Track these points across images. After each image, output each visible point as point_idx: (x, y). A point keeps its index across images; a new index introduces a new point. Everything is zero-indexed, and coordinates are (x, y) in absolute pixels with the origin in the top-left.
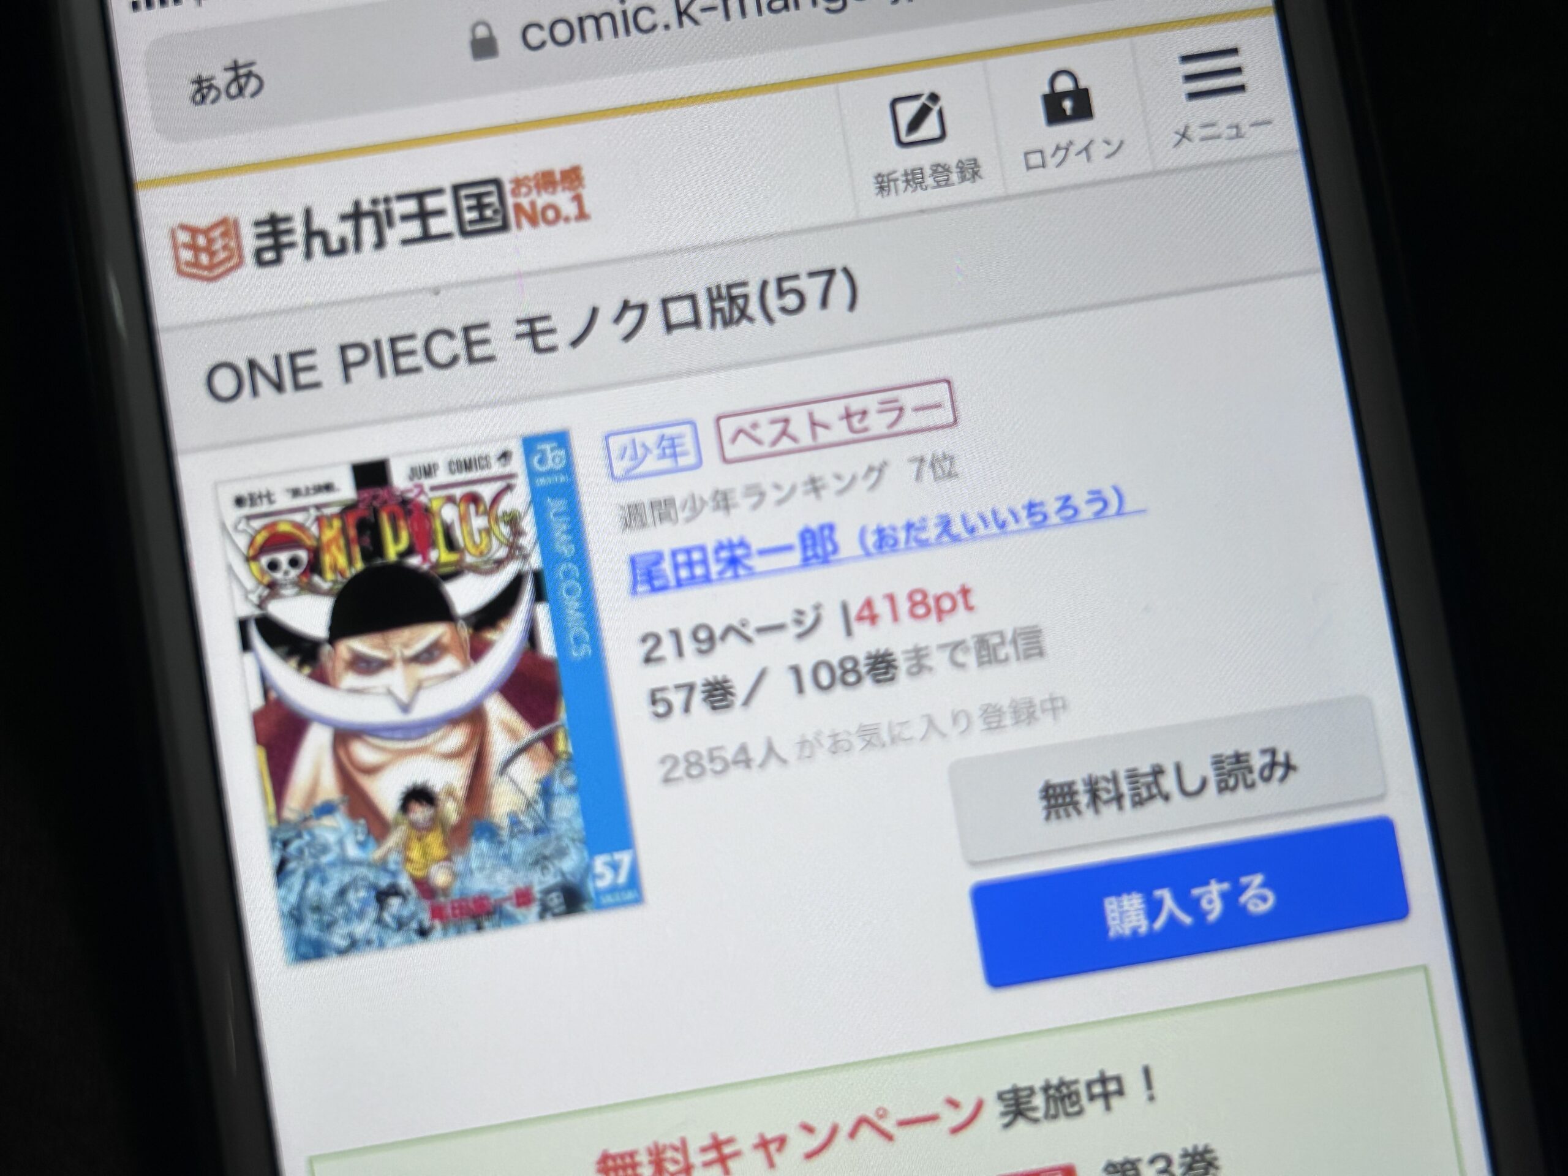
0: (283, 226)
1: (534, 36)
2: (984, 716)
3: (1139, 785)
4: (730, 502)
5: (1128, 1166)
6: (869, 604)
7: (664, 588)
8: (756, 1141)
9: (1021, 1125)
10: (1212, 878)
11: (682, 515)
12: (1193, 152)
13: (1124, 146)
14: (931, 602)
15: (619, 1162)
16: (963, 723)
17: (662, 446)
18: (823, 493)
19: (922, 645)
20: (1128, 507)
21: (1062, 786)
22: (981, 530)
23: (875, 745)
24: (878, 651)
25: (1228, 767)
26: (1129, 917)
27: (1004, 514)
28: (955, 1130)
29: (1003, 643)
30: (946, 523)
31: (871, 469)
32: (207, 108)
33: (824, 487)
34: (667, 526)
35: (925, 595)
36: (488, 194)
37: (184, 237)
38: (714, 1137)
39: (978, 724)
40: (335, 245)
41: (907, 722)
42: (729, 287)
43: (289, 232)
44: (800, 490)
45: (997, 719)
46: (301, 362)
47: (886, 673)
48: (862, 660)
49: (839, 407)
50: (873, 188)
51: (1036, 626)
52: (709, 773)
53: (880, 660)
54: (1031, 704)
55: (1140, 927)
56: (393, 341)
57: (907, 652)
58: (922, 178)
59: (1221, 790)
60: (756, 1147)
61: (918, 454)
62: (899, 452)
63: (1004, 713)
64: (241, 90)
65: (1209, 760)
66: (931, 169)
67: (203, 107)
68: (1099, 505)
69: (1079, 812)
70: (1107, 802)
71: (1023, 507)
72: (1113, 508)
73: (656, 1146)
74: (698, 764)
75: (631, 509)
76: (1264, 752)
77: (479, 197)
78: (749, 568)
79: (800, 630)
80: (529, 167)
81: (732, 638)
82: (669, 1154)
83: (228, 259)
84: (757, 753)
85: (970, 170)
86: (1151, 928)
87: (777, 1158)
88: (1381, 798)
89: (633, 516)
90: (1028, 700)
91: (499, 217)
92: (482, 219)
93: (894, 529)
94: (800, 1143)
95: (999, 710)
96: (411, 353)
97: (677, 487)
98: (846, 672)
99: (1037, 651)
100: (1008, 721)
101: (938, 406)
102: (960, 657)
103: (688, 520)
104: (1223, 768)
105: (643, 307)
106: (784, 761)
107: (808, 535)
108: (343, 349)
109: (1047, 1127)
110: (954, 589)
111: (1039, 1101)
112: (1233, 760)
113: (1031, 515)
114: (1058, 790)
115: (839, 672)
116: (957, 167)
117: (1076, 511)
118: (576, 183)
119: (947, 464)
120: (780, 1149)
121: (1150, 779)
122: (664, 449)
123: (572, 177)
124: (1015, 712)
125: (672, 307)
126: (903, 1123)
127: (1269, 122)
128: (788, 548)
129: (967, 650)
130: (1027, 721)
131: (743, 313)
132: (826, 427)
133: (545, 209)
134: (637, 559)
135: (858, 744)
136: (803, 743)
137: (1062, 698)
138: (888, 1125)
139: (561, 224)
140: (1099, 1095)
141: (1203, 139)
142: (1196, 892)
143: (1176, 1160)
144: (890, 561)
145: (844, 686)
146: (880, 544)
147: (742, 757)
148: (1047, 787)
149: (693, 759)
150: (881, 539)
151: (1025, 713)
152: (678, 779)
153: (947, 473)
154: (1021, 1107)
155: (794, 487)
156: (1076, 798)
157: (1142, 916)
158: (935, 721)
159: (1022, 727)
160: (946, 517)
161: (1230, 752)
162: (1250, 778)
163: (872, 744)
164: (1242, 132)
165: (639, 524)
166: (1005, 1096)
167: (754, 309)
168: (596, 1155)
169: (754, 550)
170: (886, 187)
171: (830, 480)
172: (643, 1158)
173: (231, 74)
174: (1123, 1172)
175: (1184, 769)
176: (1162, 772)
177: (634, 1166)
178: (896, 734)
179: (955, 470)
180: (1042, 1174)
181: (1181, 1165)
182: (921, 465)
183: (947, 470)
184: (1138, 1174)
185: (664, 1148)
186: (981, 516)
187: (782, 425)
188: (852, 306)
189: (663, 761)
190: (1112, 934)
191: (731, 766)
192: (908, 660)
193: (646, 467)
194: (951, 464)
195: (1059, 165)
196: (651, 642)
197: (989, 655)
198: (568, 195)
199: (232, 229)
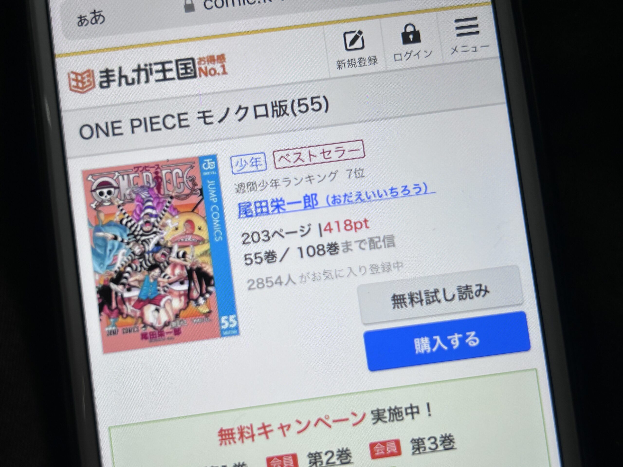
0: (110, 73)
1: (209, 4)
2: (371, 268)
3: (429, 296)
4: (277, 184)
5: (420, 441)
6: (329, 224)
7: (251, 216)
8: (279, 426)
9: (380, 422)
10: (455, 332)
11: (259, 189)
12: (458, 57)
13: (432, 53)
14: (353, 224)
15: (227, 432)
16: (363, 271)
18: (313, 181)
19: (349, 241)
20: (428, 191)
21: (400, 296)
22: (373, 198)
24: (332, 242)
25: (463, 291)
26: (424, 346)
27: (381, 192)
28: (354, 425)
29: (379, 241)
30: (359, 195)
31: (331, 173)
32: (84, 27)
33: (313, 179)
34: (253, 192)
35: (351, 222)
36: (189, 63)
38: (263, 424)
39: (369, 272)
40: (130, 81)
41: (342, 270)
42: (280, 102)
43: (113, 75)
44: (304, 180)
45: (376, 270)
46: (116, 125)
47: (335, 251)
48: (326, 246)
49: (320, 149)
50: (336, 66)
51: (392, 235)
52: (266, 287)
53: (333, 246)
54: (389, 263)
55: (427, 350)
56: (151, 118)
57: (342, 243)
58: (355, 62)
59: (460, 299)
60: (279, 428)
61: (349, 168)
62: (342, 167)
63: (379, 267)
64: (96, 21)
65: (456, 288)
66: (358, 59)
67: (82, 27)
68: (418, 190)
69: (406, 306)
70: (416, 302)
71: (389, 190)
72: (423, 191)
73: (241, 427)
74: (262, 283)
75: (240, 185)
76: (477, 285)
77: (185, 64)
78: (284, 209)
79: (303, 233)
80: (205, 54)
82: (246, 430)
83: (90, 85)
84: (284, 280)
85: (373, 60)
86: (431, 351)
87: (286, 433)
88: (521, 304)
89: (240, 188)
90: (388, 263)
91: (193, 72)
92: (186, 73)
93: (339, 196)
94: (296, 427)
95: (377, 266)
96: (158, 123)
97: (257, 178)
98: (319, 250)
99: (392, 245)
100: (380, 270)
101: (358, 150)
103: (261, 190)
104: (461, 291)
106: (294, 283)
107: (307, 198)
108: (132, 120)
109: (390, 424)
110: (362, 220)
111: (387, 414)
112: (465, 288)
113: (392, 193)
114: (398, 297)
115: (317, 250)
116: (368, 59)
117: (409, 191)
118: (223, 60)
119: (360, 172)
120: (288, 430)
121: (434, 294)
122: (253, 162)
123: (221, 58)
124: (383, 267)
125: (258, 108)
126: (335, 421)
127: (488, 46)
128: (300, 202)
129: (366, 243)
130: (387, 271)
131: (285, 112)
132: (315, 156)
133: (210, 70)
134: (242, 205)
135: (323, 277)
136: (302, 276)
137: (401, 263)
138: (329, 422)
139: (217, 76)
140: (410, 413)
141: (462, 52)
142: (449, 337)
143: (438, 439)
144: (338, 209)
145: (319, 256)
146: (334, 202)
147: (279, 281)
148: (394, 296)
149: (260, 281)
150: (335, 200)
151: (387, 267)
152: (254, 289)
153: (361, 176)
154: (380, 416)
155: (302, 179)
156: (405, 300)
157: (429, 346)
158: (353, 270)
159: (386, 273)
160: (360, 192)
161: (464, 285)
162: (471, 295)
163: (328, 278)
164: (477, 49)
165: (242, 191)
166: (374, 412)
167: (289, 110)
168: (218, 430)
169: (286, 203)
170: (341, 65)
171: (316, 177)
172: (236, 431)
173: (93, 15)
174: (418, 443)
175: (446, 291)
176: (438, 292)
177: (232, 434)
178: (337, 274)
179: (364, 175)
180: (387, 443)
181: (440, 441)
182: (351, 172)
183: (361, 174)
184: (424, 444)
185: (244, 428)
186: (373, 192)
187: (298, 155)
188: (326, 111)
189: (249, 282)
190: (417, 352)
191: (275, 285)
192: (343, 246)
193: (246, 169)
194: (362, 172)
195: (407, 60)
196: (245, 237)
197: (374, 245)
198: (219, 65)
199: (91, 73)
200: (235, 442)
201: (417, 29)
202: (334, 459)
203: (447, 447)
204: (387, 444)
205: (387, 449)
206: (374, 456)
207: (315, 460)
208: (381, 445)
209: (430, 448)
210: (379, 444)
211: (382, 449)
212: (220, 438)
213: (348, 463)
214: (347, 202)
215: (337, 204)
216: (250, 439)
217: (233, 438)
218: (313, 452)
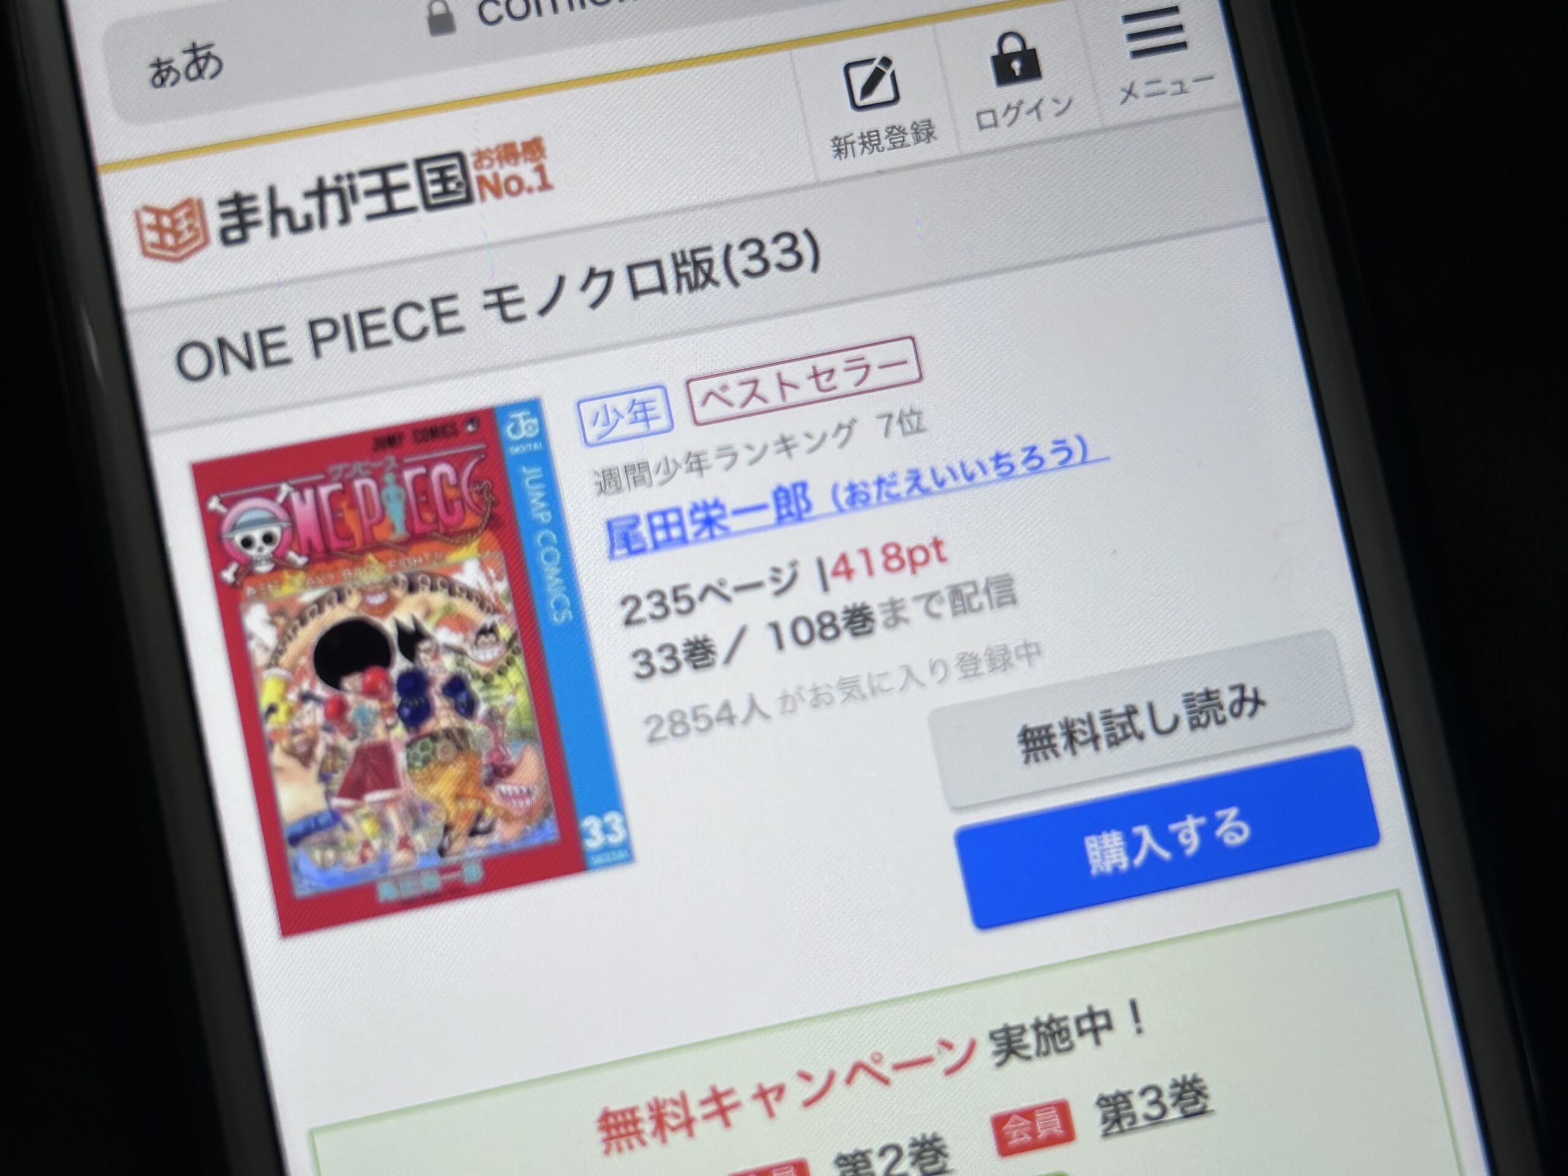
0: (247, 205)
1: (491, 11)
2: (961, 664)
3: (1114, 725)
4: (703, 464)
5: (1120, 1099)
6: (843, 558)
7: (642, 551)
8: (754, 1090)
9: (1014, 1061)
10: (1188, 813)
11: (656, 479)
12: (1140, 108)
13: (1072, 106)
14: (904, 555)
15: (620, 1119)
16: (941, 672)
17: (633, 411)
18: (793, 451)
19: (897, 597)
20: (1090, 457)
21: (1039, 729)
22: (950, 483)
23: (855, 698)
24: (855, 605)
25: (1199, 705)
26: (1110, 854)
27: (972, 467)
28: (950, 1071)
29: (976, 592)
30: (915, 477)
31: (840, 427)
32: (167, 90)
33: (795, 446)
34: (641, 489)
35: (898, 548)
36: (451, 167)
37: (148, 219)
38: (714, 1090)
39: (956, 673)
40: (300, 222)
41: (886, 673)
42: (693, 252)
43: (254, 210)
44: (772, 449)
45: (973, 667)
46: (270, 339)
47: (864, 626)
48: (840, 615)
49: (806, 367)
50: (830, 151)
51: (1007, 575)
52: (693, 732)
53: (857, 613)
54: (1005, 649)
55: (1120, 863)
56: (362, 315)
57: (882, 605)
58: (879, 139)
59: (1193, 727)
60: (755, 1097)
61: (887, 409)
62: (865, 408)
63: (980, 661)
64: (200, 72)
65: (1181, 699)
66: (887, 131)
67: (162, 90)
68: (1065, 454)
69: (1057, 755)
70: (1083, 743)
71: (991, 459)
72: (1077, 457)
73: (657, 1101)
74: (683, 722)
75: (606, 473)
76: (1233, 688)
77: (442, 170)
78: (725, 528)
79: (777, 587)
80: (490, 140)
81: (711, 597)
82: (670, 1108)
83: (195, 238)
84: (740, 710)
85: (925, 131)
86: (1131, 864)
87: (776, 1107)
88: (1348, 728)
89: (608, 481)
90: (1003, 648)
91: (463, 189)
92: (446, 192)
93: (865, 485)
94: (799, 1091)
95: (975, 658)
96: (380, 326)
97: (652, 451)
98: (824, 626)
99: (1009, 599)
100: (984, 668)
103: (662, 483)
104: (1195, 706)
105: (609, 274)
106: (766, 717)
107: (781, 495)
108: (312, 324)
109: (1039, 1064)
110: (927, 542)
111: (1030, 1038)
112: (1204, 698)
113: (998, 467)
114: (1036, 734)
115: (817, 627)
116: (912, 128)
117: (1042, 461)
118: (538, 154)
119: (914, 419)
120: (778, 1098)
121: (1124, 719)
122: (636, 413)
123: (534, 148)
124: (991, 659)
125: (638, 273)
126: (898, 1067)
127: (1211, 78)
128: (762, 507)
129: (941, 601)
130: (1003, 668)
131: (708, 278)
132: (795, 387)
133: (508, 181)
134: (615, 525)
135: (839, 697)
136: (785, 698)
137: (1037, 645)
138: (885, 1070)
139: (525, 195)
140: (1088, 1031)
141: (1149, 96)
142: (1173, 827)
143: (1166, 1091)
144: (862, 517)
145: (823, 641)
146: (853, 500)
147: (725, 714)
148: (1025, 731)
149: (677, 718)
150: (853, 495)
151: (1000, 659)
152: (664, 738)
153: (915, 428)
154: (1014, 1046)
155: (765, 447)
156: (1054, 741)
157: (1122, 853)
158: (913, 672)
159: (1000, 676)
160: (916, 471)
161: (1200, 690)
162: (1220, 714)
163: (853, 696)
164: (1185, 88)
165: (613, 489)
166: (997, 1036)
167: (719, 272)
168: (597, 1113)
169: (729, 508)
170: (843, 150)
171: (800, 439)
172: (644, 1114)
173: (191, 57)
175: (1156, 708)
176: (1136, 712)
177: (635, 1122)
178: (876, 685)
179: (923, 425)
180: (1037, 1111)
181: (1172, 1095)
182: (889, 421)
183: (915, 425)
184: (1130, 1106)
185: (665, 1103)
186: (950, 470)
187: (752, 385)
188: (815, 267)
189: (647, 722)
190: (1094, 871)
191: (715, 724)
192: (885, 612)
193: (619, 432)
194: (919, 419)
195: (1010, 124)
196: (630, 605)
197: (963, 605)
198: (531, 166)
199: (196, 209)
200: (643, 1143)
201: (1029, 46)
202: (904, 1166)
203: (1191, 1109)
204: (1038, 1115)
205: (1039, 1128)
206: (1005, 1149)
207: (855, 1171)
208: (1021, 1119)
209: (1147, 1117)
210: (1017, 1117)
211: (1026, 1129)
215: (859, 505)
216: (683, 1132)
217: (638, 1133)
218: (848, 1151)
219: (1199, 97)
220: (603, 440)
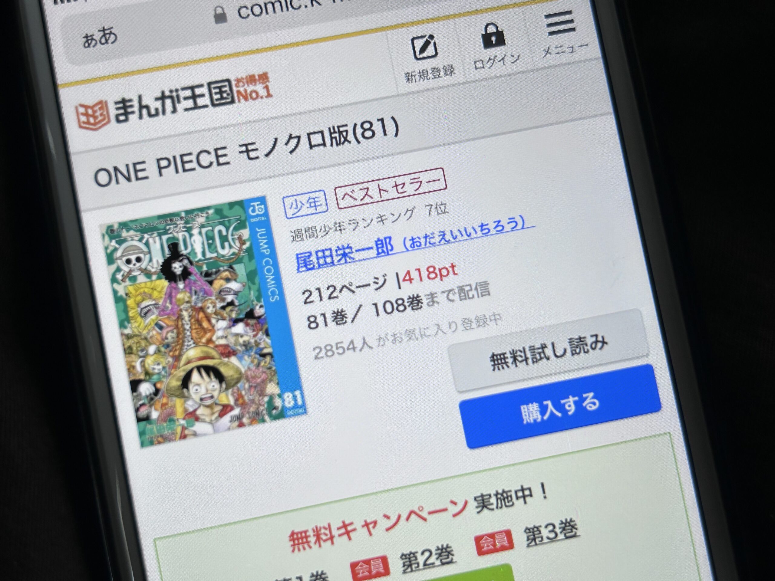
0: (128, 104)
1: (244, 12)
2: (463, 323)
3: (536, 353)
4: (342, 228)
5: (535, 529)
6: (408, 273)
7: (313, 268)
8: (363, 523)
9: (485, 510)
10: (570, 395)
11: (320, 234)
12: (551, 60)
13: (520, 58)
14: (437, 271)
15: (299, 535)
16: (453, 327)
18: (385, 222)
19: (434, 292)
20: (526, 225)
21: (500, 355)
22: (459, 238)
24: (413, 295)
25: (576, 344)
26: (532, 414)
27: (470, 230)
28: (455, 515)
29: (471, 290)
30: (443, 235)
31: (407, 211)
32: (91, 49)
33: (386, 219)
34: (312, 239)
35: (434, 268)
36: (225, 86)
38: (344, 523)
39: (461, 328)
40: (153, 112)
41: (428, 328)
42: (339, 127)
43: (132, 106)
44: (375, 221)
45: (469, 325)
46: (139, 167)
47: (417, 306)
48: (406, 300)
49: (392, 182)
50: (404, 80)
51: (487, 282)
52: (336, 355)
53: (415, 299)
55: (538, 418)
56: (182, 156)
57: (426, 295)
58: (428, 74)
59: (573, 354)
60: (363, 526)
61: (429, 202)
62: (419, 202)
63: (472, 322)
64: (107, 41)
65: (568, 340)
66: (431, 70)
67: (89, 49)
68: (514, 224)
69: (508, 367)
70: (520, 362)
71: (479, 226)
72: (520, 226)
73: (317, 528)
74: (331, 350)
75: (296, 232)
76: (592, 336)
77: (220, 88)
78: (352, 258)
79: (377, 286)
80: (243, 74)
81: (345, 291)
82: (323, 531)
83: (104, 120)
84: (358, 344)
85: (449, 70)
86: (542, 419)
87: (373, 531)
88: (647, 355)
89: (297, 236)
90: (484, 316)
91: (230, 97)
92: (222, 98)
93: (419, 238)
94: (384, 524)
95: (470, 321)
96: (191, 161)
97: (317, 221)
98: (399, 305)
99: (487, 293)
100: (474, 325)
101: (438, 180)
102: (451, 296)
103: (322, 237)
104: (574, 344)
105: (299, 138)
106: (371, 348)
107: (379, 242)
108: (158, 160)
109: (497, 512)
110: (448, 266)
111: (493, 500)
112: (578, 340)
113: (482, 230)
114: (498, 357)
115: (395, 306)
116: (443, 68)
117: (503, 227)
118: (266, 80)
119: (443, 207)
120: (374, 527)
121: (541, 350)
122: (310, 203)
123: (264, 77)
124: (478, 321)
125: (311, 136)
126: (430, 513)
127: (587, 45)
128: (371, 248)
129: (454, 294)
130: (483, 325)
131: (346, 139)
132: (386, 191)
133: (251, 93)
134: (300, 256)
135: (405, 339)
136: (380, 339)
137: (499, 314)
138: (424, 514)
139: (259, 100)
140: (521, 497)
141: (556, 53)
142: (563, 402)
143: (557, 526)
144: (418, 253)
145: (398, 312)
146: (413, 245)
147: (351, 346)
148: (493, 355)
149: (329, 348)
150: (413, 243)
151: (482, 321)
152: (322, 357)
153: (443, 212)
154: (486, 504)
155: (372, 220)
156: (507, 360)
157: (538, 414)
158: (441, 327)
159: (481, 328)
160: (444, 232)
161: (577, 337)
162: (586, 348)
163: (412, 338)
164: (574, 49)
165: (299, 239)
166: (477, 499)
167: (351, 137)
168: (289, 533)
169: (354, 250)
170: (410, 79)
171: (388, 216)
172: (310, 533)
173: (102, 33)
174: (533, 532)
175: (556, 345)
176: (546, 347)
177: (306, 537)
178: (423, 333)
179: (447, 210)
180: (495, 535)
181: (560, 528)
182: (431, 208)
183: (443, 210)
184: (540, 533)
185: (320, 528)
186: (459, 231)
187: (366, 190)
188: (396, 135)
189: (314, 349)
190: (525, 422)
191: (347, 352)
192: (427, 299)
193: (303, 212)
194: (445, 207)
195: (490, 67)
196: (307, 294)
197: (465, 296)
198: (262, 86)
199: (104, 105)
200: (310, 547)
202: (433, 559)
203: (568, 535)
205: (497, 543)
206: (481, 552)
207: (410, 562)
208: (488, 538)
209: (548, 538)
210: (486, 537)
211: (491, 543)
212: (292, 543)
213: (451, 562)
214: (428, 245)
215: (416, 248)
216: (329, 542)
217: (308, 542)
218: (407, 552)
219: (581, 54)
220: (295, 216)
